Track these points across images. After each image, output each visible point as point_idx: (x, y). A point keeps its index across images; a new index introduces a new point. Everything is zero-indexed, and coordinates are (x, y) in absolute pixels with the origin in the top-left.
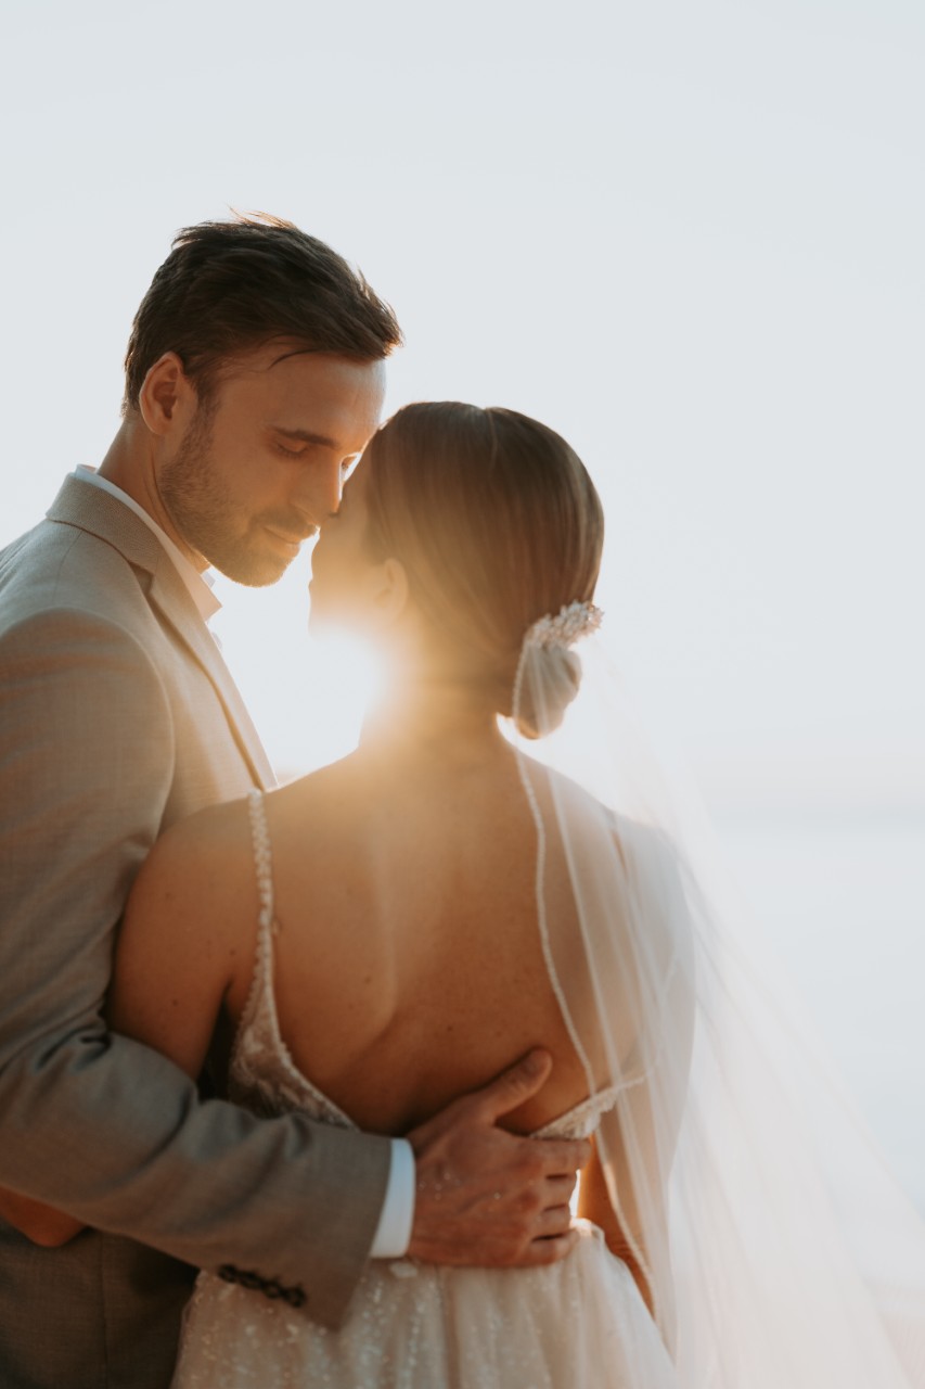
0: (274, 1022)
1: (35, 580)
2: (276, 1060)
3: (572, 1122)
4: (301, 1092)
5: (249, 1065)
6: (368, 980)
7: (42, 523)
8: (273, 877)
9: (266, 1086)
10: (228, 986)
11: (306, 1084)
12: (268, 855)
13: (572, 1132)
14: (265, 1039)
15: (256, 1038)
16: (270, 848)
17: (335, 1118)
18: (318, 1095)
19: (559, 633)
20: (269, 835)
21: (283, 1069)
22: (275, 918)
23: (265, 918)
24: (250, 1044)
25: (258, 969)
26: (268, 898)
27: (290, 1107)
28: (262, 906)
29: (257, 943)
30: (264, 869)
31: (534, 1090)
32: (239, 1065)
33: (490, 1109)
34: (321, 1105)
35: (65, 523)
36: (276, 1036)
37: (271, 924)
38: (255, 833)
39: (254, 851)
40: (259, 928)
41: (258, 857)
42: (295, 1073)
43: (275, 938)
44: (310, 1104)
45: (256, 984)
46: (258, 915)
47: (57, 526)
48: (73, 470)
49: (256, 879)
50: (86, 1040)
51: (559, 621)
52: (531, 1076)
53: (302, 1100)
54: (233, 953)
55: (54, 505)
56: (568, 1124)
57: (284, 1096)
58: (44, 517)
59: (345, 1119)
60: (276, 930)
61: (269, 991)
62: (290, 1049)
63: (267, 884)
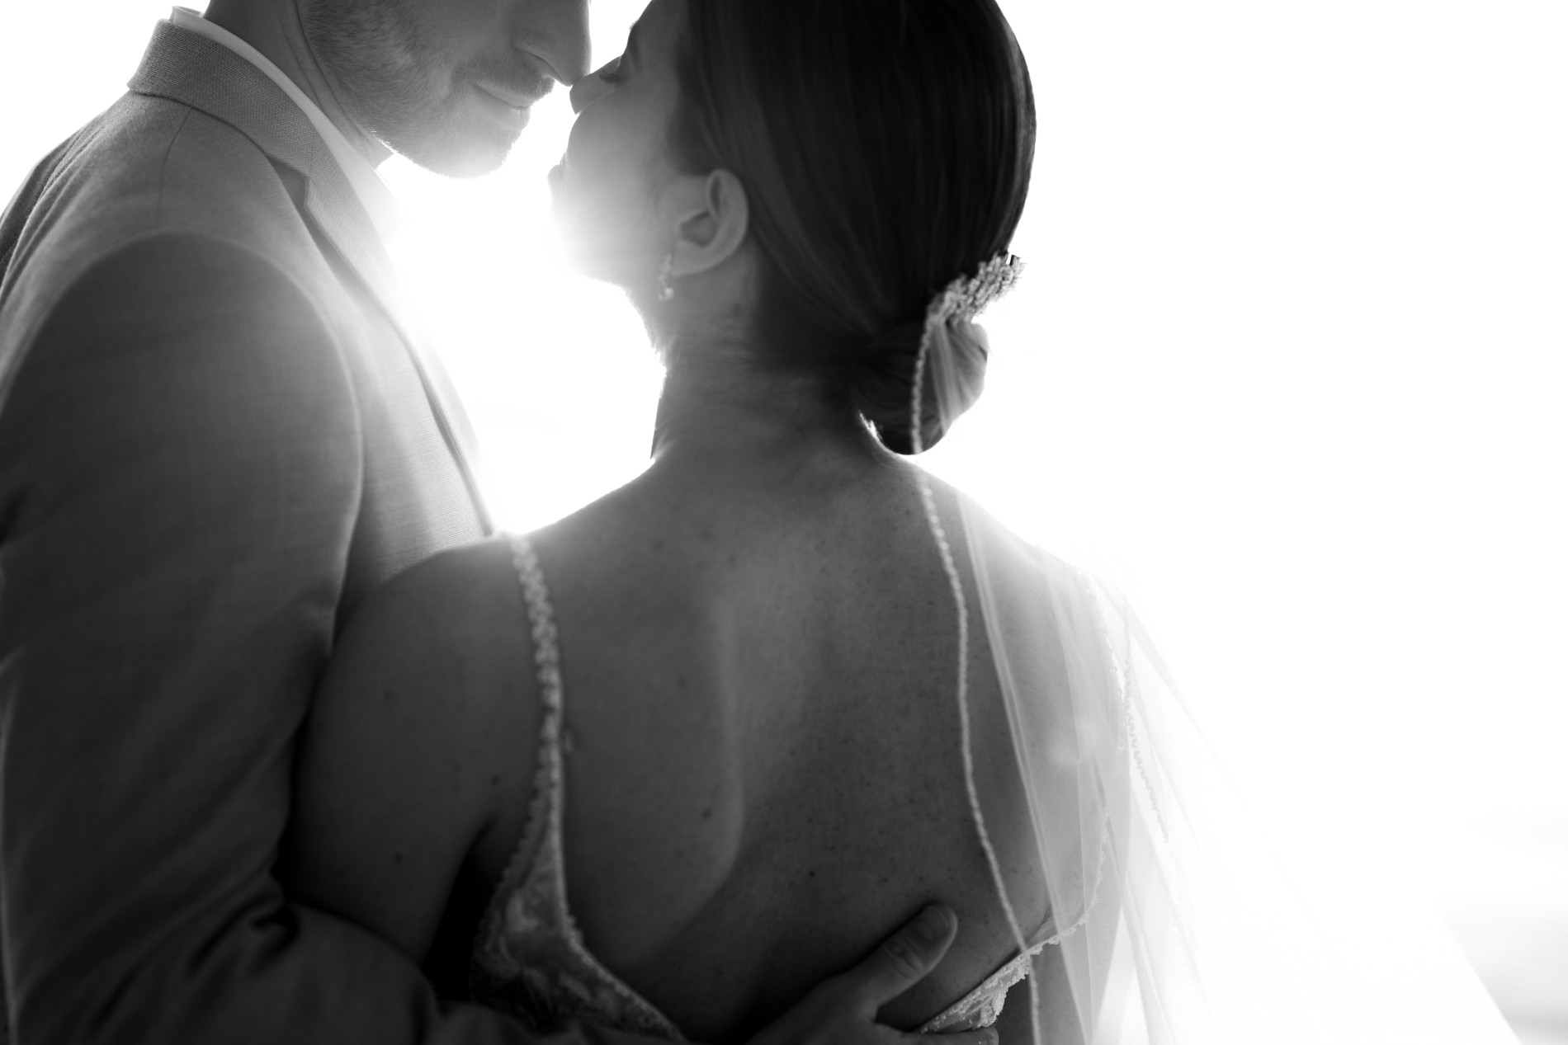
0: (560, 885)
1: (122, 189)
2: (561, 942)
3: (979, 1003)
4: (592, 983)
5: (513, 949)
6: (707, 814)
7: (124, 99)
8: (562, 666)
9: (536, 977)
10: (483, 832)
11: (603, 973)
12: (552, 631)
13: (977, 1017)
14: (545, 912)
15: (527, 910)
16: (554, 619)
17: (647, 1020)
18: (622, 989)
19: (970, 301)
20: (550, 599)
21: (568, 953)
22: (566, 726)
23: (552, 728)
24: (520, 919)
25: (537, 805)
26: (555, 698)
27: (575, 1003)
28: (546, 710)
29: (537, 765)
30: (547, 652)
31: (932, 966)
32: (496, 949)
33: (871, 998)
34: (625, 1001)
35: (161, 97)
36: (563, 906)
37: (562, 737)
38: (528, 596)
39: (530, 625)
40: (542, 743)
41: (538, 632)
42: (588, 960)
43: (566, 758)
44: (606, 1000)
45: (533, 828)
46: (541, 722)
47: (148, 102)
48: (167, 16)
49: (537, 668)
50: (260, 924)
51: (975, 283)
52: (930, 944)
53: (594, 995)
54: (495, 781)
55: (141, 70)
56: (973, 1007)
57: (565, 989)
58: (127, 89)
59: (661, 1020)
60: (569, 747)
61: (555, 840)
62: (580, 925)
63: (553, 677)
